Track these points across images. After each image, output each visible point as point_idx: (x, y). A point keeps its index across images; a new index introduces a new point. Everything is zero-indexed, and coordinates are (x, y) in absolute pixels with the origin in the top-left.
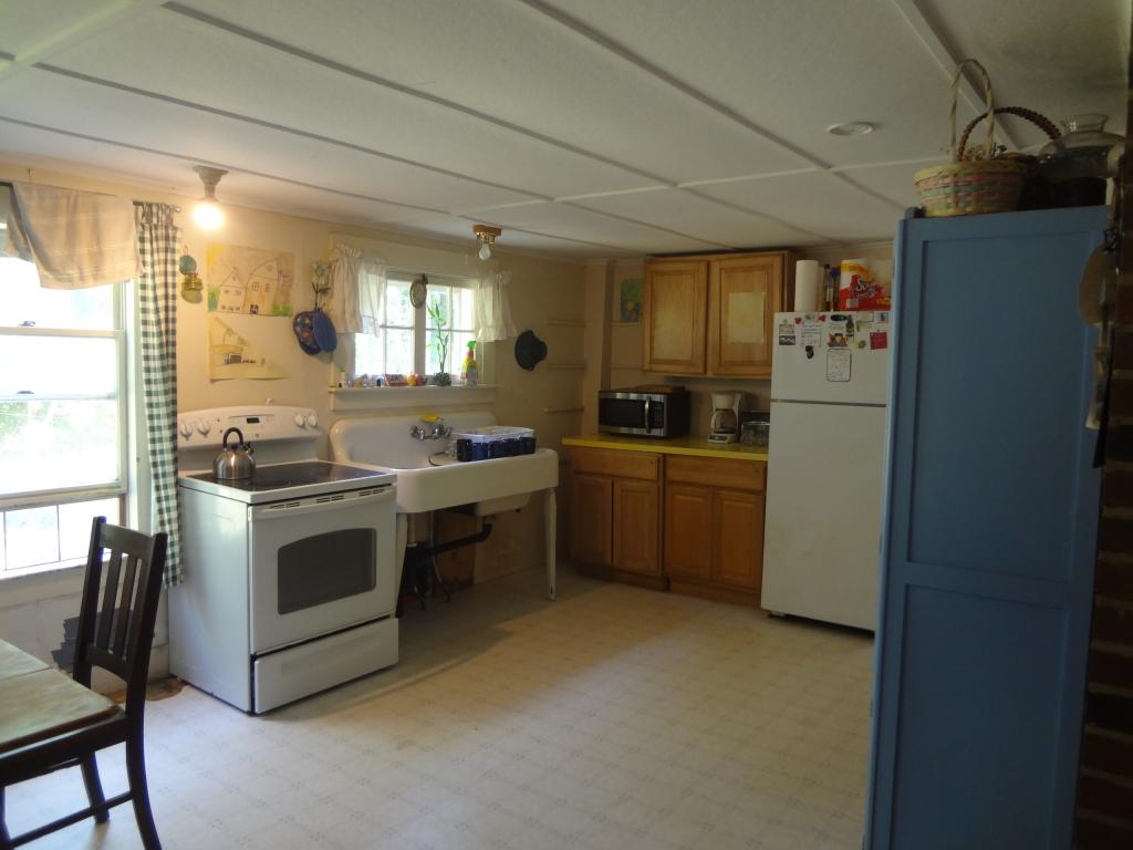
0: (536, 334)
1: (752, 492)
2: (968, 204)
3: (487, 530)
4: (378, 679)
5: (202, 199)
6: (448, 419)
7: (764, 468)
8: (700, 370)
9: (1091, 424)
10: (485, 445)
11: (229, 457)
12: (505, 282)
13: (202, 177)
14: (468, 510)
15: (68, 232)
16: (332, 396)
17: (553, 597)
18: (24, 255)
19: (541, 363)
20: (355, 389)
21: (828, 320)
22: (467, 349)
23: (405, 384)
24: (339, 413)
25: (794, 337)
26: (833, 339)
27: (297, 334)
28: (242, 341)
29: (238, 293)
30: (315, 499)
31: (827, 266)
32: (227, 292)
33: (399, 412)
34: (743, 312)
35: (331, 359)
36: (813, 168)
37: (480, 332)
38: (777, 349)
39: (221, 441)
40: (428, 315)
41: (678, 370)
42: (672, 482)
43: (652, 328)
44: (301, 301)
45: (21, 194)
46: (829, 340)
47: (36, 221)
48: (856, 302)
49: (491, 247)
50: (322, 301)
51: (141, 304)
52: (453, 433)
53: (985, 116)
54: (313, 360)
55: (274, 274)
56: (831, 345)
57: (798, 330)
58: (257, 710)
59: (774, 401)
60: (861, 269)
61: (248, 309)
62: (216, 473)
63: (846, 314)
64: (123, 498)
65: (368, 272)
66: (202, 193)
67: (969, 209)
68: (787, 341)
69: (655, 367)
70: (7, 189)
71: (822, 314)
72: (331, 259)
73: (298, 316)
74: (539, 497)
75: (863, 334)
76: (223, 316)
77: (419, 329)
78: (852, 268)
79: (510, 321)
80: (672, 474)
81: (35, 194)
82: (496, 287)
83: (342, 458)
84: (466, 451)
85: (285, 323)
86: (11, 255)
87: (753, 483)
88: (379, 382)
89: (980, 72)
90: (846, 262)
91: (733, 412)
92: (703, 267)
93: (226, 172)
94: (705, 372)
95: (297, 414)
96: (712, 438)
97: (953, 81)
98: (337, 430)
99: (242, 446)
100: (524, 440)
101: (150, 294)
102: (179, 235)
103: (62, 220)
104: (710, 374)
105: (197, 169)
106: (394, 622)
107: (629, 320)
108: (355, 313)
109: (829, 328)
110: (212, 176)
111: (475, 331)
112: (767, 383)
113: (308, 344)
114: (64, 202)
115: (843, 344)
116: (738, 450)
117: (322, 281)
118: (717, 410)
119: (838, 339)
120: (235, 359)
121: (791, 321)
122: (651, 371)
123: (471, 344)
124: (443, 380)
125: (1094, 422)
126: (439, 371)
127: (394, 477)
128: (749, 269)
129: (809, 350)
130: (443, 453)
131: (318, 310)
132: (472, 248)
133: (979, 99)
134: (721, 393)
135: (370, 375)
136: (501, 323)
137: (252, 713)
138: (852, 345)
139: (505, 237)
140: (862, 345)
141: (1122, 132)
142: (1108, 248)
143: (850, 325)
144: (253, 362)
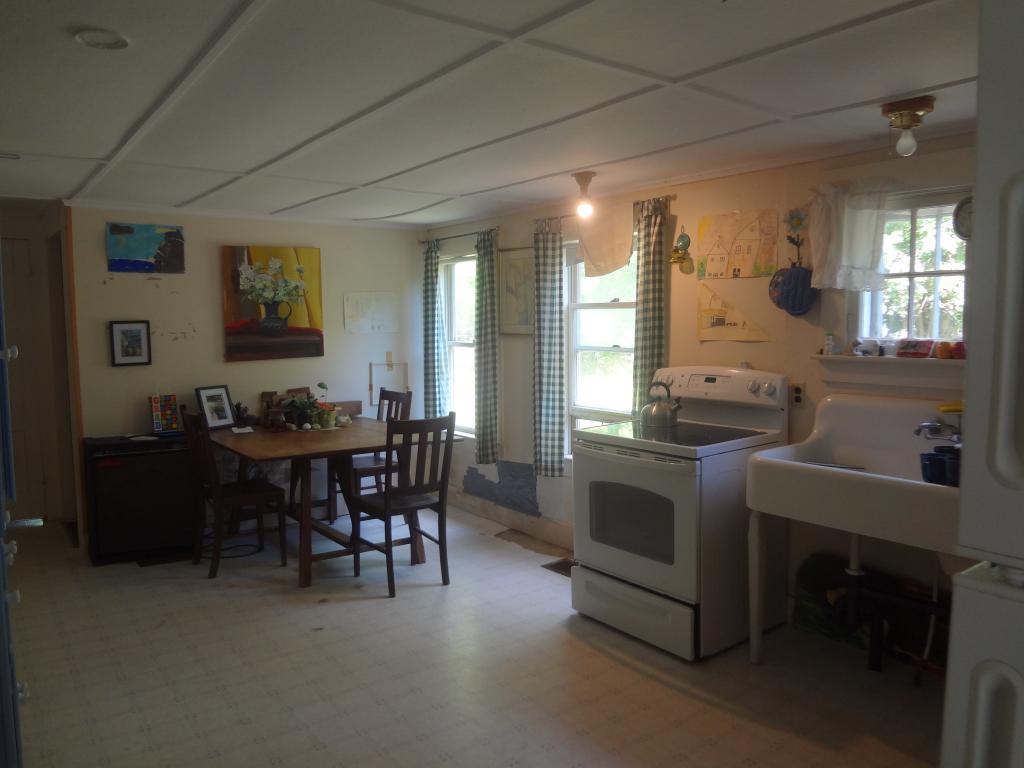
20: (843, 357)
24: (831, 386)
28: (725, 304)
29: (722, 259)
55: (756, 234)
61: (731, 272)
73: (777, 274)
76: (710, 283)
120: (720, 322)
131: (796, 265)
144: (735, 324)
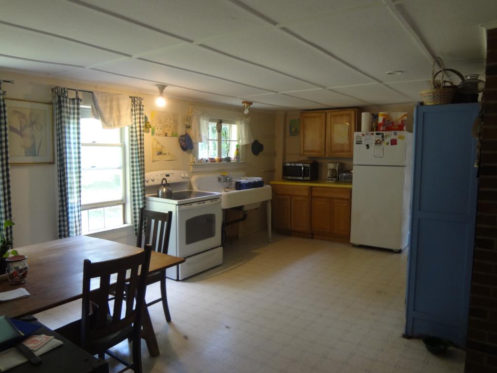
0: (259, 142)
1: (346, 199)
2: (437, 101)
3: (245, 216)
4: (216, 269)
5: (159, 96)
6: (231, 175)
7: (350, 190)
8: (323, 154)
9: (475, 166)
10: (246, 184)
11: (163, 189)
12: (249, 122)
13: (159, 88)
14: (240, 208)
15: (110, 108)
16: (191, 166)
17: (270, 241)
18: (96, 117)
19: (261, 152)
20: (199, 163)
21: (375, 135)
22: (236, 148)
23: (215, 161)
24: (194, 173)
25: (362, 141)
26: (376, 142)
27: (180, 142)
28: (162, 146)
29: (161, 129)
30: (196, 203)
31: (373, 114)
32: (157, 128)
33: (214, 172)
34: (340, 131)
35: (191, 152)
36: (376, 83)
37: (240, 141)
38: (355, 145)
39: (161, 183)
40: (222, 135)
41: (314, 154)
42: (314, 197)
43: (304, 138)
44: (181, 131)
45: (96, 95)
46: (375, 142)
47: (101, 105)
48: (384, 128)
49: (249, 109)
50: (188, 130)
51: (131, 134)
52: (233, 179)
53: (440, 71)
54: (185, 153)
55: (172, 121)
56: (376, 144)
57: (363, 139)
58: (180, 279)
59: (354, 165)
60: (386, 115)
61: (164, 134)
62: (159, 195)
63: (382, 132)
64: (124, 205)
65: (203, 119)
66: (159, 94)
67: (438, 103)
68: (359, 143)
69: (306, 153)
70: (91, 94)
71: (372, 132)
72: (190, 115)
73: (181, 136)
74: (264, 204)
75: (388, 140)
76: (156, 137)
77: (219, 140)
78: (383, 115)
79: (251, 137)
80: (314, 194)
81: (100, 95)
82: (246, 123)
83: (195, 189)
84: (239, 186)
85: (176, 139)
86: (93, 117)
87: (347, 196)
88: (207, 161)
89: (440, 60)
90: (380, 113)
91: (335, 170)
92: (324, 115)
93: (166, 86)
94: (325, 154)
95: (181, 173)
96: (328, 180)
97: (433, 64)
98: (193, 179)
99: (167, 185)
100: (260, 182)
101: (134, 130)
102: (144, 108)
103: (108, 104)
104: (327, 156)
105: (156, 85)
106: (222, 248)
107: (293, 135)
108: (200, 135)
109: (375, 137)
110: (162, 87)
111: (238, 141)
112: (351, 159)
113: (184, 147)
114: (108, 98)
115: (380, 143)
116: (338, 184)
117: (188, 123)
118: (330, 169)
119: (378, 142)
120: (160, 153)
121: (361, 135)
122: (304, 155)
123: (237, 146)
124: (228, 159)
125: (477, 165)
126: (227, 156)
127: (221, 195)
128: (342, 115)
129: (368, 146)
130: (229, 187)
131: (186, 134)
132: (241, 110)
133: (439, 67)
134: (330, 163)
135: (204, 158)
136: (248, 137)
137: (178, 280)
138: (384, 144)
139: (254, 105)
140: (387, 144)
141: (484, 79)
142: (480, 117)
143: (383, 137)
144: (166, 154)
